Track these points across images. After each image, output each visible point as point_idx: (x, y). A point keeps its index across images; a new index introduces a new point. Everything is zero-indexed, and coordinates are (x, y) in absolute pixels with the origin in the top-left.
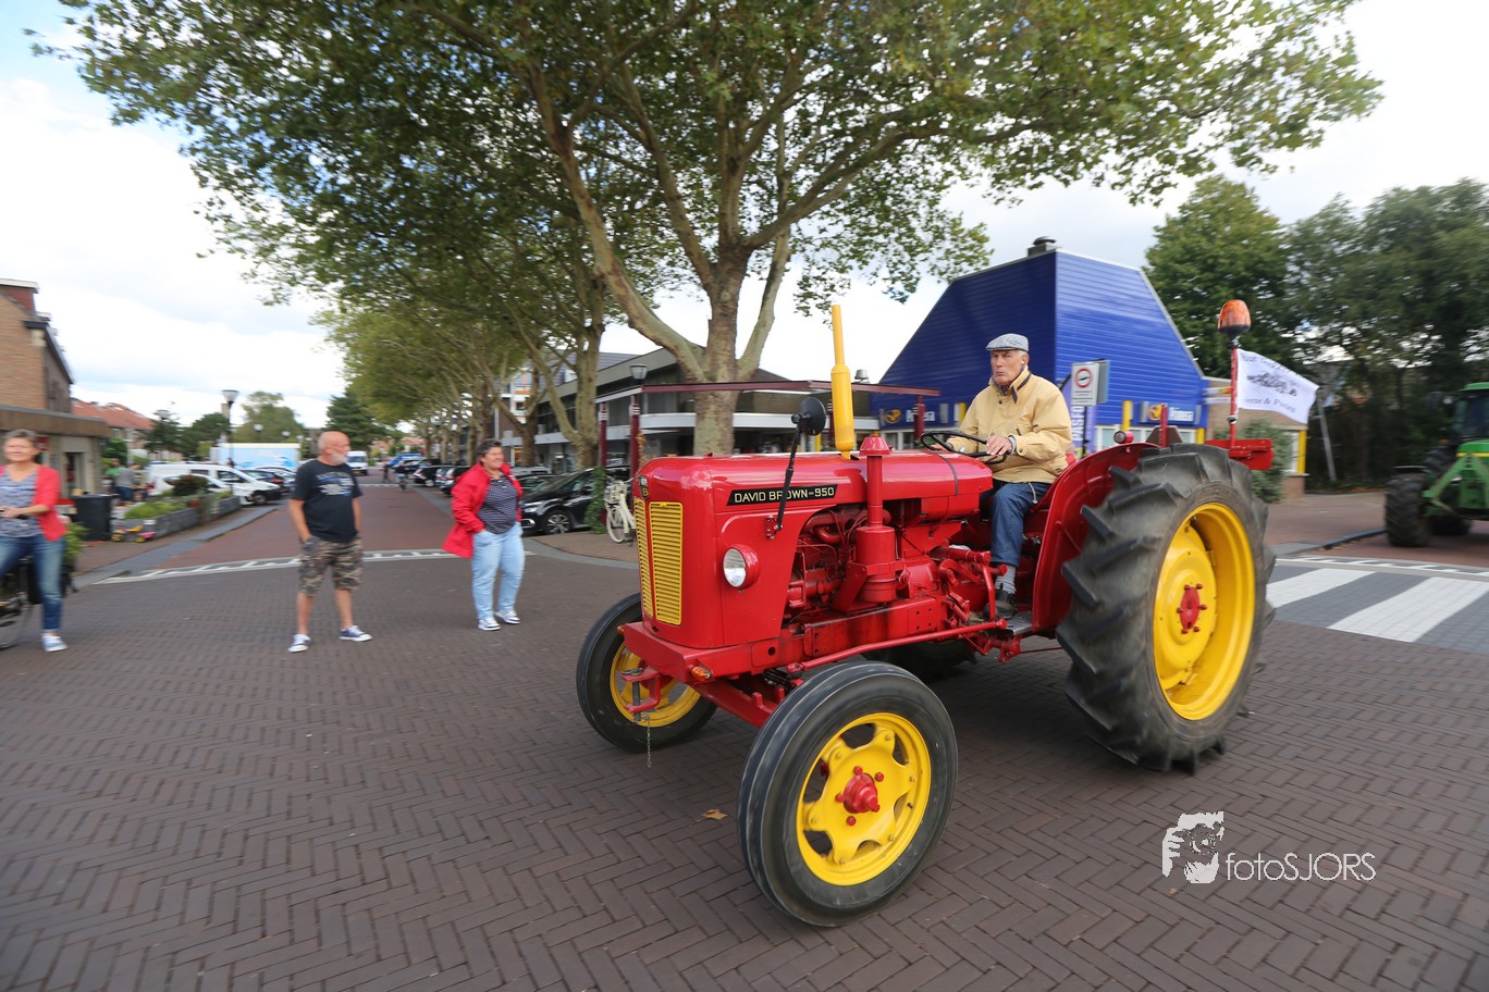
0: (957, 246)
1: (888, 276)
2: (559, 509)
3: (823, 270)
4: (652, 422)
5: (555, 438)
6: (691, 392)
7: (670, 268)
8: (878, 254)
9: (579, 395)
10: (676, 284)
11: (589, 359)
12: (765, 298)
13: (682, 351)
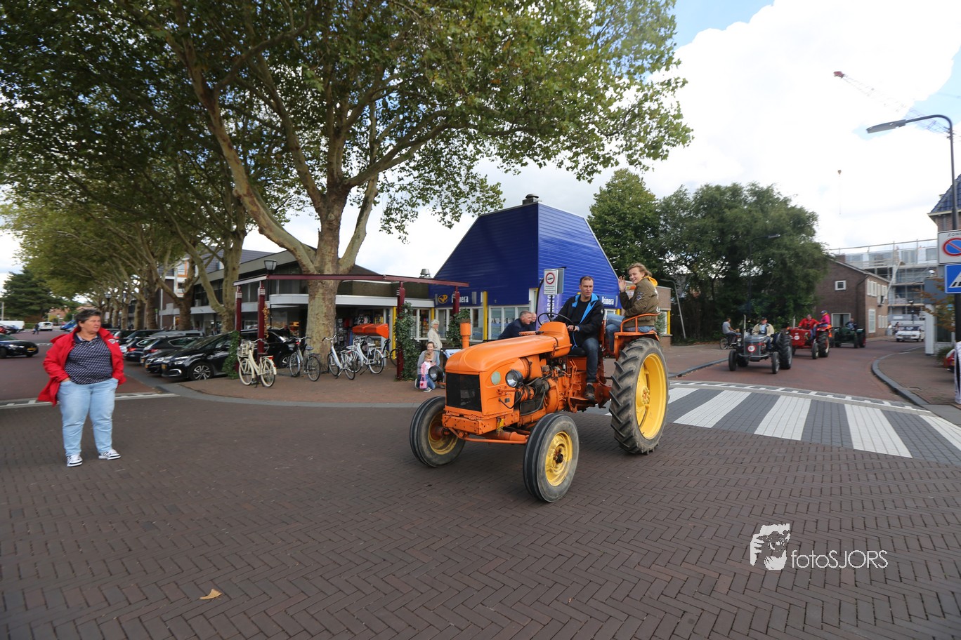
0: (484, 196)
1: (441, 211)
2: (203, 361)
3: (400, 205)
4: (278, 300)
5: (207, 310)
6: (305, 280)
7: (296, 196)
8: (435, 197)
9: (226, 280)
10: (301, 207)
11: (234, 254)
12: (359, 220)
13: (298, 252)
